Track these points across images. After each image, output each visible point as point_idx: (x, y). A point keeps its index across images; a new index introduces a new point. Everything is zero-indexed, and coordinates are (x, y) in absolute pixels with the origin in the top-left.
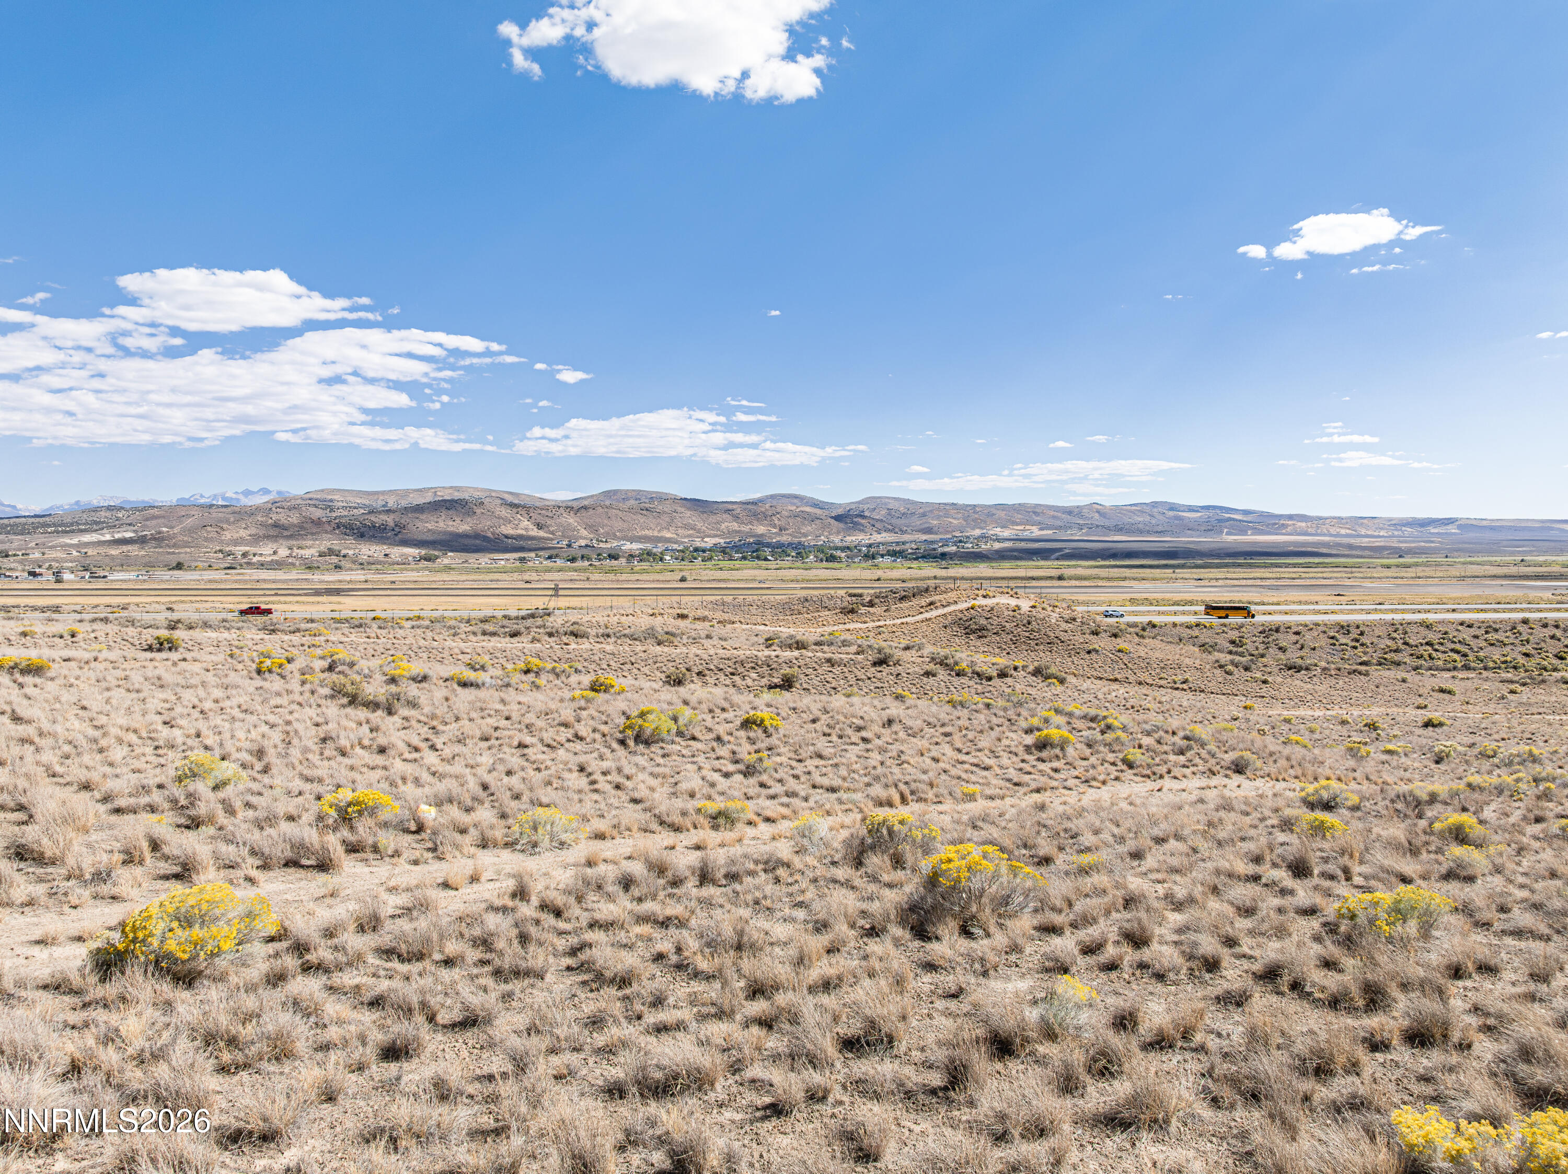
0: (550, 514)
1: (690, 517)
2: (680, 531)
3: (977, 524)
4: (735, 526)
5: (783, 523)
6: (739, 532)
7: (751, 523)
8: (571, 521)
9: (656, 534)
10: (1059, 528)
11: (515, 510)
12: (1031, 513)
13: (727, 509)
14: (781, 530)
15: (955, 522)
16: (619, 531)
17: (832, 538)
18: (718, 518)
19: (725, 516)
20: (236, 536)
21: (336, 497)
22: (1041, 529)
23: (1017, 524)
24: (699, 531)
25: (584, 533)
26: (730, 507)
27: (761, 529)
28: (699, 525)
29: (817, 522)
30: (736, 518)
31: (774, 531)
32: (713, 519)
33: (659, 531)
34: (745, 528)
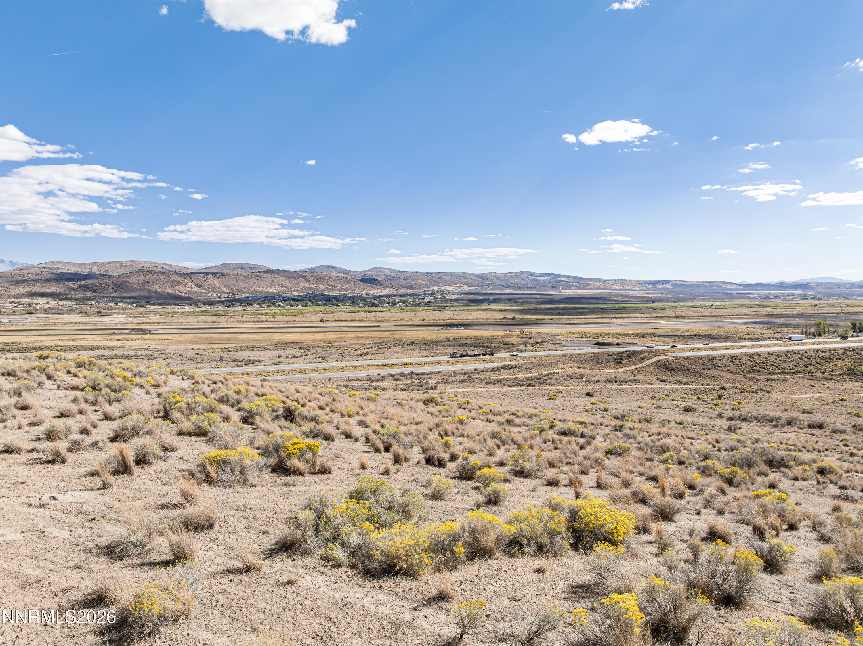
0: (204, 279)
1: (282, 280)
3: (435, 284)
4: (307, 285)
5: (333, 283)
6: (310, 288)
7: (316, 283)
8: (216, 282)
10: (478, 286)
12: (461, 278)
13: (302, 275)
14: (332, 287)
15: (423, 282)
16: (244, 288)
17: (361, 291)
18: (298, 280)
19: (302, 279)
20: (17, 292)
21: (59, 267)
22: (469, 286)
23: (456, 284)
24: (288, 288)
25: (224, 290)
26: (304, 274)
27: (322, 287)
28: (288, 285)
29: (352, 283)
30: (308, 281)
31: (329, 288)
32: (295, 281)
33: (266, 288)
34: (314, 286)
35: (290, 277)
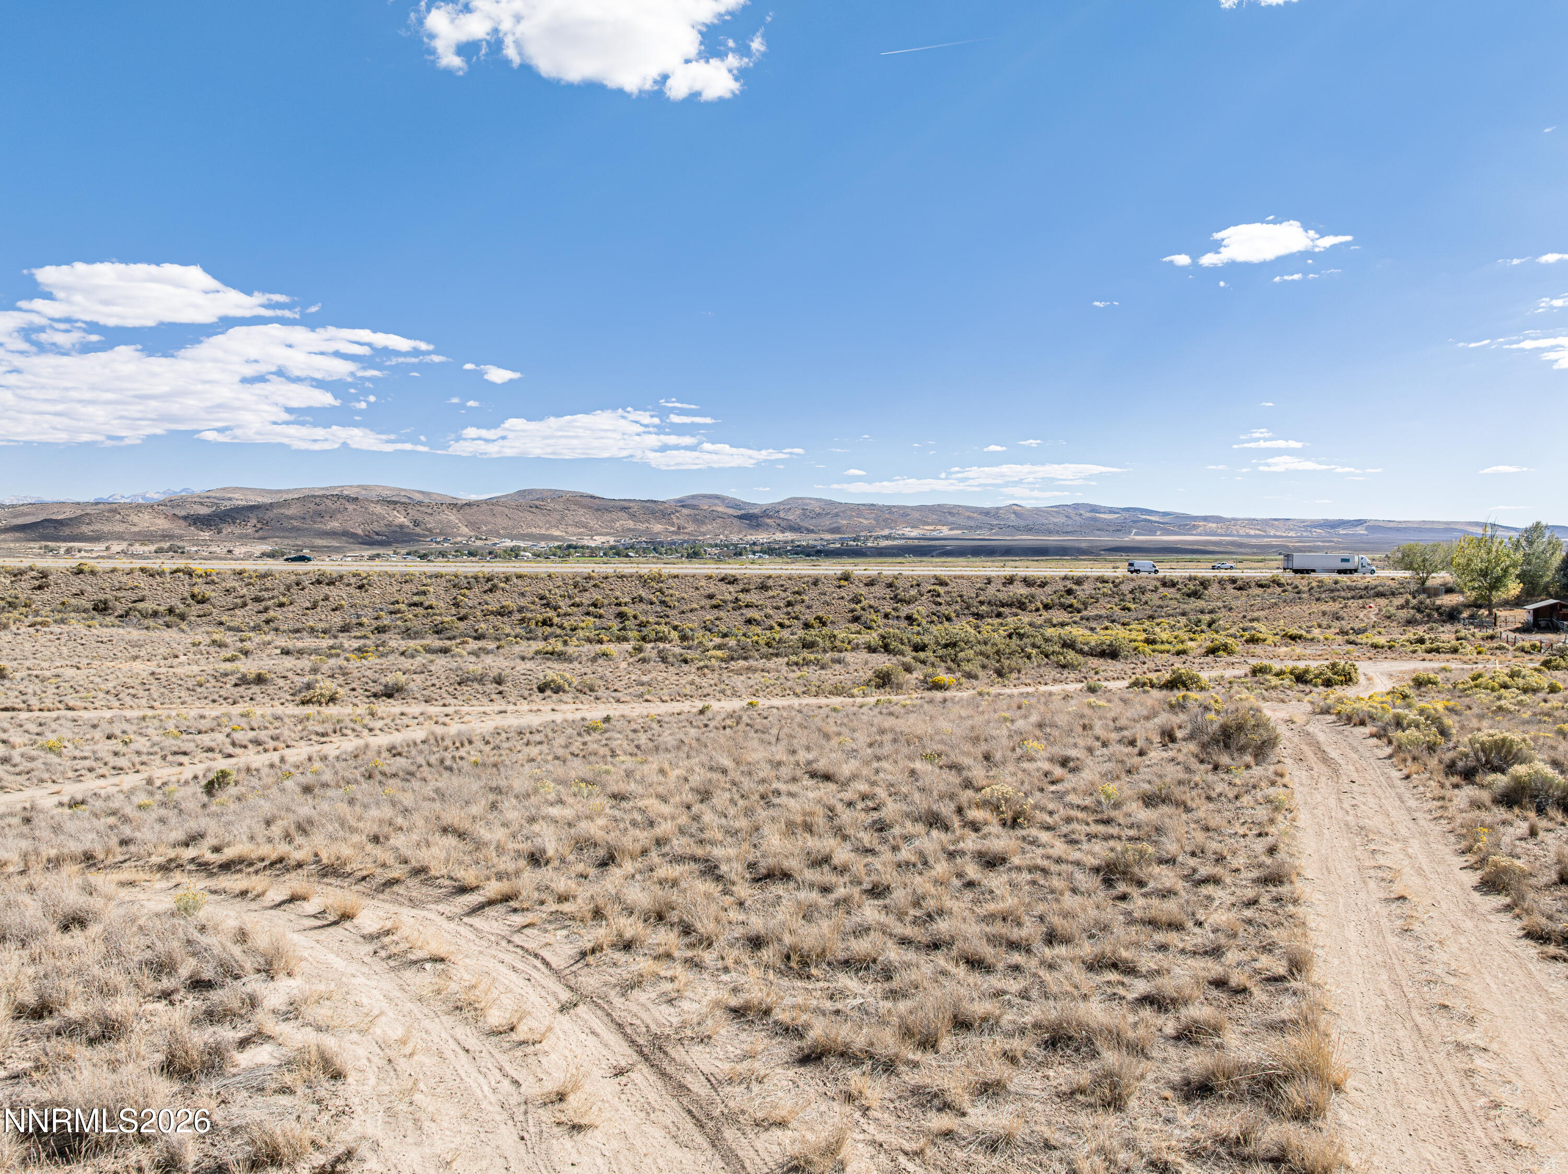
0: (430, 511)
1: (582, 515)
2: (570, 529)
3: (887, 523)
4: (631, 524)
5: (682, 522)
6: (633, 530)
7: (648, 521)
8: (452, 518)
9: (543, 531)
10: (970, 528)
11: (392, 506)
12: (943, 513)
13: (624, 507)
14: (679, 528)
15: (865, 522)
16: (504, 528)
17: (732, 536)
18: (614, 515)
19: (620, 514)
21: (236, 496)
22: (951, 529)
23: (929, 524)
24: (591, 529)
25: (465, 530)
26: (626, 504)
27: (658, 527)
28: (592, 523)
29: (719, 520)
30: (633, 516)
31: (673, 529)
32: (607, 516)
33: (547, 529)
34: (642, 526)
35: (598, 510)
